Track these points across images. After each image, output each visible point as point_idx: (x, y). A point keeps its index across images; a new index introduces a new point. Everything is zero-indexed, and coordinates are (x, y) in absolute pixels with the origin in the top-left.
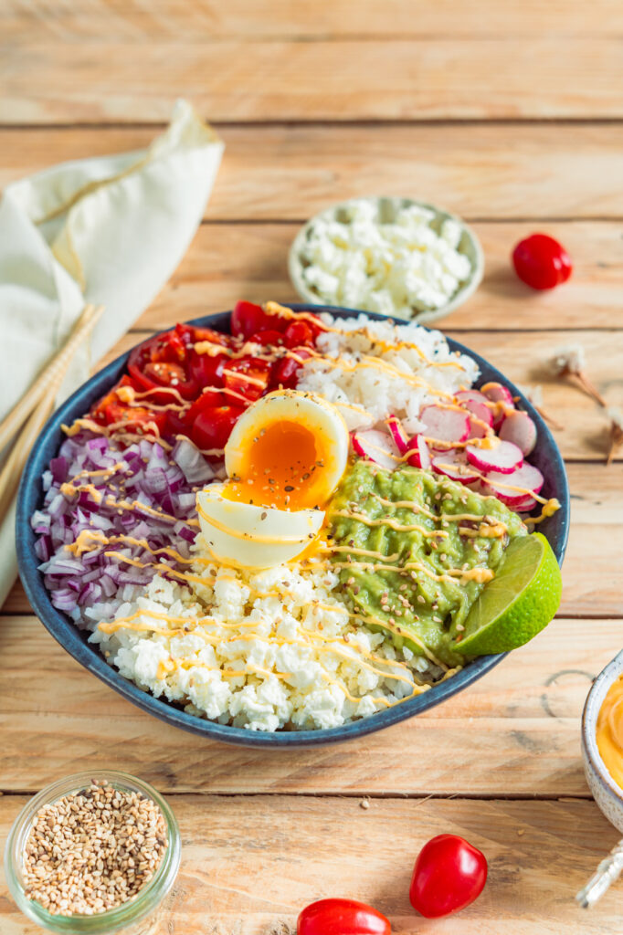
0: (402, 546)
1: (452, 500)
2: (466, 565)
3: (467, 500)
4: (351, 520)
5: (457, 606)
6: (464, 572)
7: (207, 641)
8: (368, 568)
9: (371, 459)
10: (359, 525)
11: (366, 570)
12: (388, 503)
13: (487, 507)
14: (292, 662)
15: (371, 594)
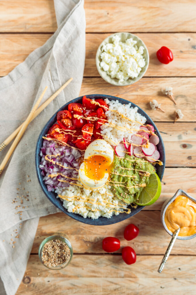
0: (126, 181)
1: (138, 166)
2: (140, 184)
3: (141, 167)
4: (114, 175)
5: (138, 193)
6: (140, 185)
7: (82, 202)
8: (118, 185)
9: (119, 156)
10: (116, 176)
11: (117, 186)
12: (123, 168)
13: (146, 168)
14: (101, 208)
15: (119, 192)
